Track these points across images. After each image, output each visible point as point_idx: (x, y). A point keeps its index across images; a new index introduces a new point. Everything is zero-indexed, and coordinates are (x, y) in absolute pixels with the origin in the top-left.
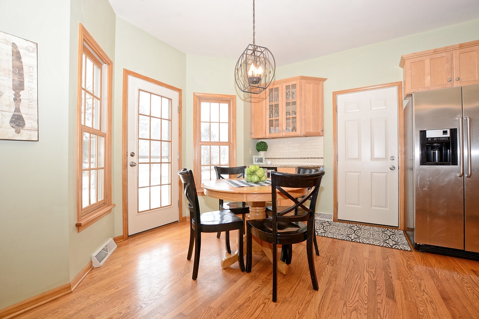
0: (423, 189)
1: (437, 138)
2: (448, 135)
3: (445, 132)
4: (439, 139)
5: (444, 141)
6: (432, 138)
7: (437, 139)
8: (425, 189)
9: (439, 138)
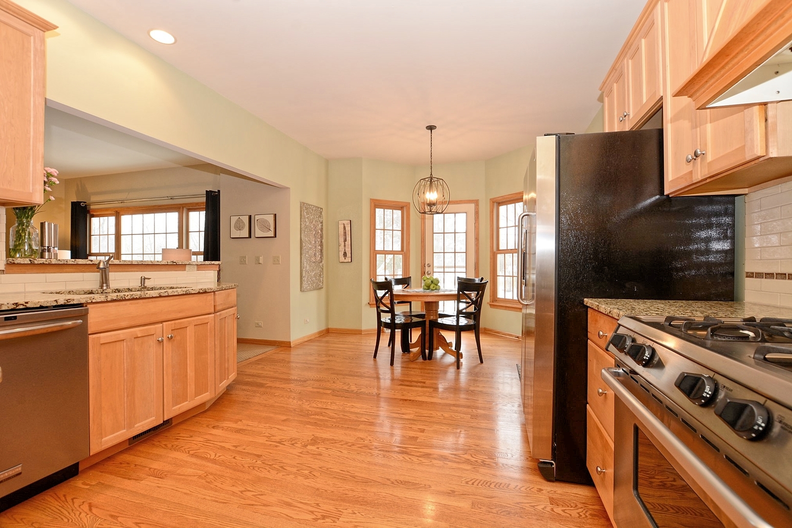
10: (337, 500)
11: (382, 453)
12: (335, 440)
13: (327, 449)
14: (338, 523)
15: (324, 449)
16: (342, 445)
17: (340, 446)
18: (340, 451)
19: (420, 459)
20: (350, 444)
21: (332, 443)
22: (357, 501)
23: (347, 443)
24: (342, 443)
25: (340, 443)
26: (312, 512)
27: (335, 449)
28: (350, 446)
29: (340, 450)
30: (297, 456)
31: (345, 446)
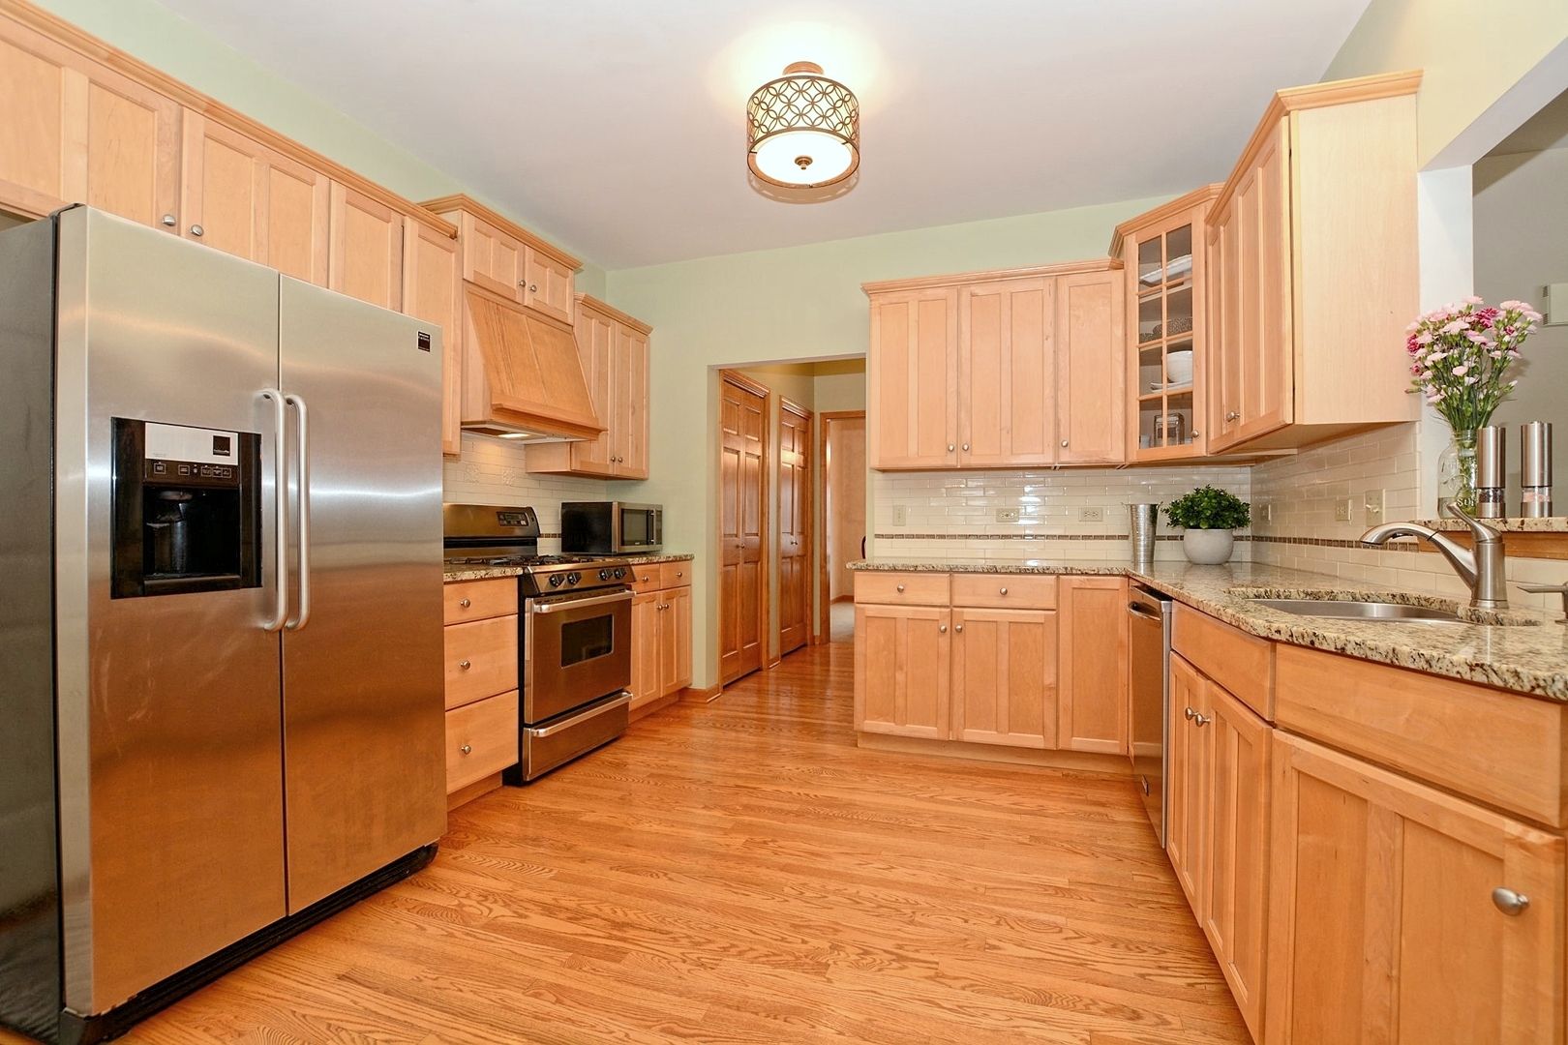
0: (130, 719)
1: (191, 464)
2: (232, 459)
3: (221, 445)
4: (199, 471)
5: (215, 481)
6: (172, 465)
7: (192, 472)
8: (139, 716)
9: (200, 465)
10: (750, 858)
11: (665, 928)
12: (768, 963)
13: (783, 940)
14: (747, 837)
15: (790, 939)
16: (752, 949)
17: (755, 947)
18: (754, 933)
19: (596, 911)
20: (733, 951)
21: (774, 955)
22: (723, 857)
23: (741, 953)
24: (751, 954)
25: (755, 954)
26: (780, 847)
27: (763, 938)
28: (733, 946)
29: (753, 936)
30: (840, 924)
31: (743, 947)
